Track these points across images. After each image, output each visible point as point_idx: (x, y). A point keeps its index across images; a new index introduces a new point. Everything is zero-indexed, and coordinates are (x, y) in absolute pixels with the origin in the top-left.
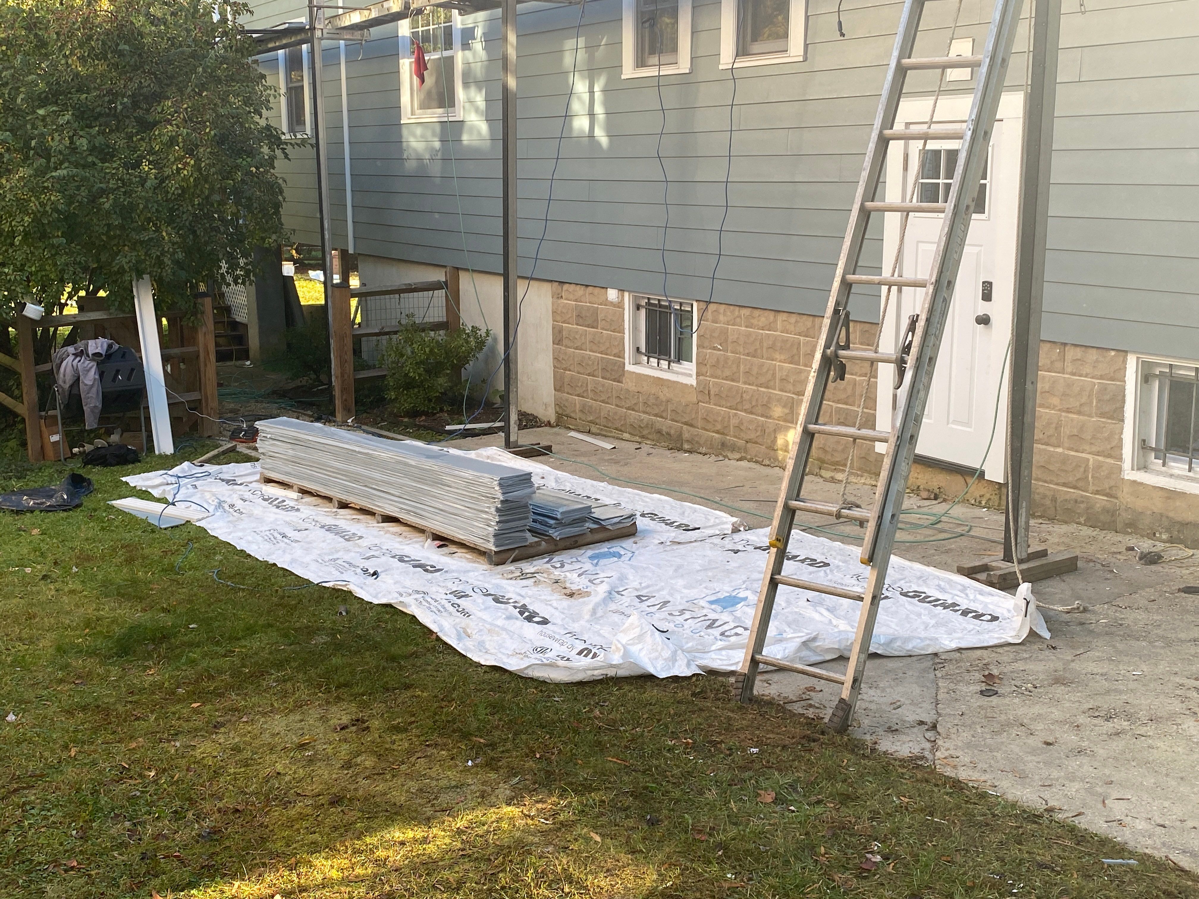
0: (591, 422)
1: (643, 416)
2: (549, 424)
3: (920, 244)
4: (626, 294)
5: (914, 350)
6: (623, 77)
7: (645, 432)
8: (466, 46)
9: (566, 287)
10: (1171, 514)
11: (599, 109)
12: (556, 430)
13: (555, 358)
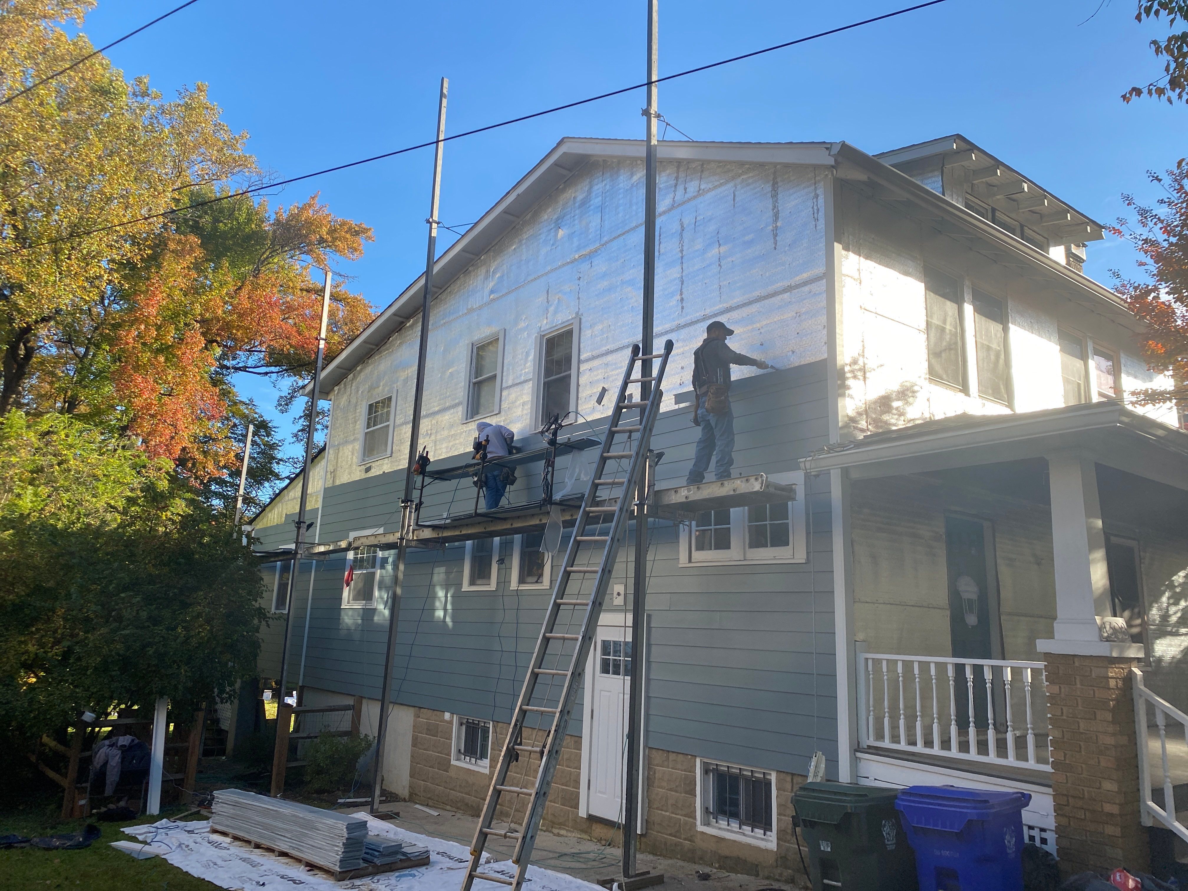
0: (429, 798)
1: (459, 794)
2: (404, 800)
3: (602, 692)
4: (455, 716)
5: (548, 746)
6: (463, 590)
7: (459, 805)
8: (383, 567)
9: (422, 710)
10: (720, 852)
11: (449, 607)
12: (408, 803)
13: (412, 756)
